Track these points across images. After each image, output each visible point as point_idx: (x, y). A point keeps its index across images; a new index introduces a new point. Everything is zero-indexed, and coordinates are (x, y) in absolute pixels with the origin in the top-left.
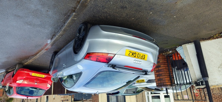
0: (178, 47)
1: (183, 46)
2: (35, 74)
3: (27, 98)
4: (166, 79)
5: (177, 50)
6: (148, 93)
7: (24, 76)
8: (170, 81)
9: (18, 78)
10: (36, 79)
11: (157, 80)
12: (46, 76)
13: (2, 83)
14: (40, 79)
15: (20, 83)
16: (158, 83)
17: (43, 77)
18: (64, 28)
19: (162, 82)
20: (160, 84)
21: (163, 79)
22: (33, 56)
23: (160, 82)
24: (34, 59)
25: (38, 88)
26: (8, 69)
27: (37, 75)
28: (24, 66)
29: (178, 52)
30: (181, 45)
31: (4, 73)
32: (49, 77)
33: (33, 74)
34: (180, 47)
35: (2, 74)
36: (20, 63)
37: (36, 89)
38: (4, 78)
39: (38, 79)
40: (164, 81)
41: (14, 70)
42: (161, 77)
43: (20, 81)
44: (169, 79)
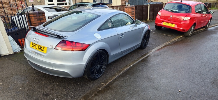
0: (19, 52)
1: (12, 53)
2: (171, 26)
3: (181, 2)
4: (33, 20)
5: (20, 48)
6: (69, 4)
7: (183, 24)
8: (31, 18)
9: (188, 22)
10: (171, 21)
11: (44, 18)
12: (161, 24)
13: (211, 16)
14: (168, 21)
15: (187, 17)
16: (42, 16)
17: (164, 23)
18: (119, 74)
19: (38, 17)
20: (41, 15)
21: (36, 20)
22: (169, 45)
23: (41, 17)
24: (170, 41)
25: (169, 12)
26: (203, 31)
27: (170, 25)
28: (184, 34)
29: (19, 47)
30: (15, 53)
31: (210, 26)
32: (159, 23)
33: (173, 26)
34: (17, 52)
35: (213, 26)
36: (187, 37)
37: (171, 11)
38: (209, 22)
39: (169, 21)
40: (36, 18)
41: (194, 30)
42: (39, 22)
43: (186, 19)
44: (32, 20)
